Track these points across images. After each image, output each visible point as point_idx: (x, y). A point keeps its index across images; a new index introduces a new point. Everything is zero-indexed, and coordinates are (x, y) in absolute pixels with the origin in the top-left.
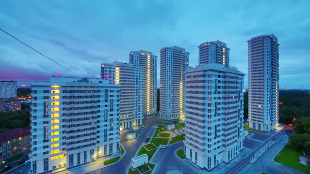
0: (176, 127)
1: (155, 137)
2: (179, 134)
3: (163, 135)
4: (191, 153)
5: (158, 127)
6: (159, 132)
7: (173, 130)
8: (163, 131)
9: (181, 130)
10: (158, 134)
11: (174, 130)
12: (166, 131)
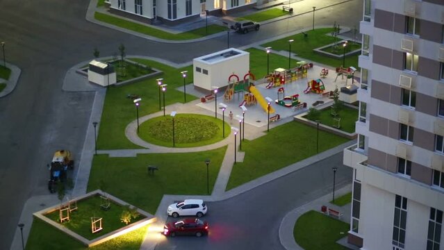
0: (261, 67)
1: (114, 154)
2: (287, 114)
3: (169, 131)
4: (400, 219)
5: (113, 78)
6: (137, 113)
7: (238, 90)
8: (163, 101)
9: (296, 88)
10: (131, 132)
11: (243, 86)
12: (186, 99)
